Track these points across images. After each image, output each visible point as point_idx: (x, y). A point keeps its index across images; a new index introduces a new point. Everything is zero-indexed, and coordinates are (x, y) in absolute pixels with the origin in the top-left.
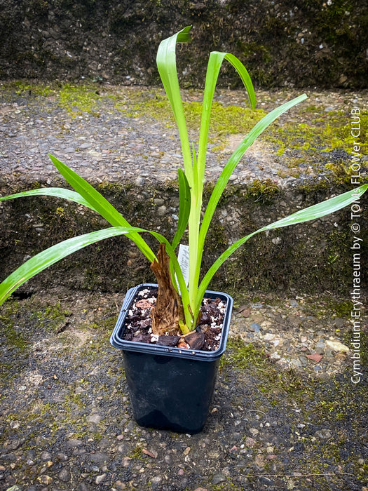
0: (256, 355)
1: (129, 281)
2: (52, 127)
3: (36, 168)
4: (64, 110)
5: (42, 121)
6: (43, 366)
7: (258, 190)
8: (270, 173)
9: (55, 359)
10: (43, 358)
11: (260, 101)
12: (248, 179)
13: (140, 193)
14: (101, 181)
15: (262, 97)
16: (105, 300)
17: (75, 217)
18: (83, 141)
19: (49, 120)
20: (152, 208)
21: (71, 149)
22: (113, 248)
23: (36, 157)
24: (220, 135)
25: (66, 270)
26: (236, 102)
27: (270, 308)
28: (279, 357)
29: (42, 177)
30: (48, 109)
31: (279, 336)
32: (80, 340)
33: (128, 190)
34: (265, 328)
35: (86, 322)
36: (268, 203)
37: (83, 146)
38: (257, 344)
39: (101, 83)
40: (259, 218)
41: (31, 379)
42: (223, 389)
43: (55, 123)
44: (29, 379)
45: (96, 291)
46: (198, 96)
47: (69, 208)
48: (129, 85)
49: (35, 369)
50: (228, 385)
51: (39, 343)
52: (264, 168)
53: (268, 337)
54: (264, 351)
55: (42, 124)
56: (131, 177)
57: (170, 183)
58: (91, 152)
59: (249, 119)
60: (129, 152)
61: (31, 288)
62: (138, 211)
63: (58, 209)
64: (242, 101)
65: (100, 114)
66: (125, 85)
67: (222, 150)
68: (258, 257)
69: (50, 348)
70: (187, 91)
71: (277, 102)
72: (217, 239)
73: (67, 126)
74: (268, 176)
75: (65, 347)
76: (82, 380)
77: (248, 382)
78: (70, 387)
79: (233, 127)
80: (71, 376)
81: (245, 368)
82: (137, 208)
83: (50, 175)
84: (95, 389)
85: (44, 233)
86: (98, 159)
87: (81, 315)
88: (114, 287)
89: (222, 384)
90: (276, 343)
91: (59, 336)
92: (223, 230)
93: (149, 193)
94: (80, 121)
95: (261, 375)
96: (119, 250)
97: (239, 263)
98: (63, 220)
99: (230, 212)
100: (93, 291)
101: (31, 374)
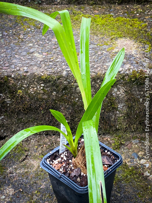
0: (136, 174)
2: (13, 37)
3: (5, 68)
4: (19, 25)
5: (7, 34)
6: (14, 183)
7: (135, 77)
8: (142, 66)
9: (21, 178)
10: (14, 178)
11: (135, 12)
12: (129, 70)
13: (66, 81)
14: (43, 75)
15: (137, 9)
16: (48, 140)
17: (29, 95)
18: (31, 47)
19: (11, 32)
20: (73, 88)
21: (24, 53)
23: (5, 60)
24: (112, 39)
25: (24, 124)
26: (121, 14)
27: (143, 143)
28: (149, 174)
29: (9, 73)
30: (10, 24)
31: (149, 161)
32: (34, 167)
33: (59, 79)
34: (141, 156)
35: (37, 154)
36: (141, 84)
37: (31, 50)
38: (136, 167)
39: (40, 4)
40: (136, 92)
41: (8, 191)
42: (117, 196)
43: (14, 34)
44: (6, 191)
45: (42, 135)
46: (98, 10)
47: (25, 90)
48: (57, 5)
49: (9, 185)
50: (120, 193)
51: (11, 168)
52: (139, 62)
53: (143, 161)
54: (140, 171)
55: (7, 35)
56: (60, 72)
58: (36, 55)
59: (129, 27)
60: (58, 53)
61: (5, 134)
62: (65, 90)
63: (19, 91)
64: (125, 13)
65: (40, 27)
66: (55, 5)
67: (113, 49)
68: (136, 114)
69: (18, 172)
70: (91, 7)
71: (146, 13)
72: (111, 105)
73: (22, 36)
74: (141, 68)
75: (26, 171)
76: (36, 191)
77: (131, 191)
78: (29, 196)
79: (120, 33)
80: (30, 189)
81: (129, 183)
82: (64, 89)
83: (13, 72)
84: (44, 197)
85: (11, 104)
86: (41, 60)
87: (34, 149)
89: (116, 193)
90: (147, 165)
91: (23, 164)
93: (71, 80)
94: (29, 32)
95: (139, 187)
97: (124, 117)
98: (22, 97)
100: (40, 135)
101: (8, 188)
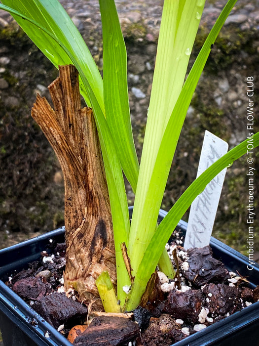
1: (58, 211)
22: (28, 149)
57: (129, 27)
88: (32, 222)
92: (222, 116)
96: (38, 152)
99: (233, 84)
